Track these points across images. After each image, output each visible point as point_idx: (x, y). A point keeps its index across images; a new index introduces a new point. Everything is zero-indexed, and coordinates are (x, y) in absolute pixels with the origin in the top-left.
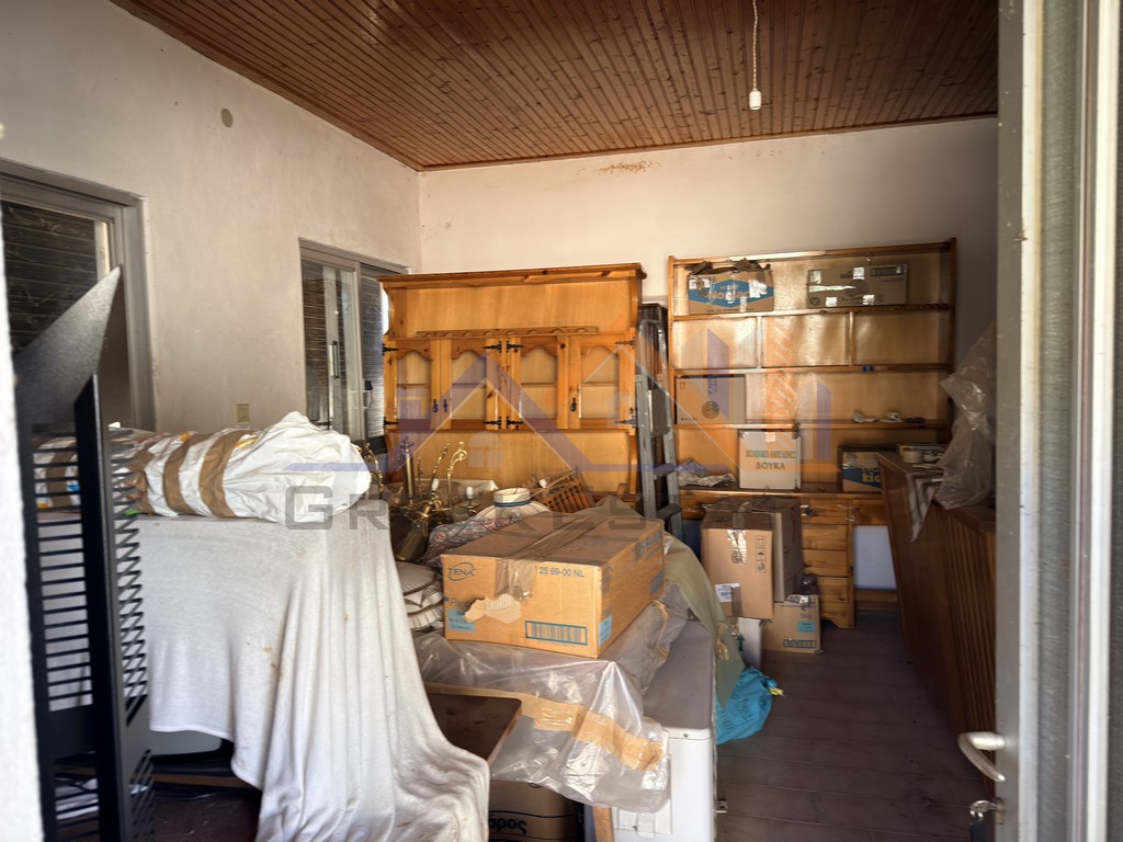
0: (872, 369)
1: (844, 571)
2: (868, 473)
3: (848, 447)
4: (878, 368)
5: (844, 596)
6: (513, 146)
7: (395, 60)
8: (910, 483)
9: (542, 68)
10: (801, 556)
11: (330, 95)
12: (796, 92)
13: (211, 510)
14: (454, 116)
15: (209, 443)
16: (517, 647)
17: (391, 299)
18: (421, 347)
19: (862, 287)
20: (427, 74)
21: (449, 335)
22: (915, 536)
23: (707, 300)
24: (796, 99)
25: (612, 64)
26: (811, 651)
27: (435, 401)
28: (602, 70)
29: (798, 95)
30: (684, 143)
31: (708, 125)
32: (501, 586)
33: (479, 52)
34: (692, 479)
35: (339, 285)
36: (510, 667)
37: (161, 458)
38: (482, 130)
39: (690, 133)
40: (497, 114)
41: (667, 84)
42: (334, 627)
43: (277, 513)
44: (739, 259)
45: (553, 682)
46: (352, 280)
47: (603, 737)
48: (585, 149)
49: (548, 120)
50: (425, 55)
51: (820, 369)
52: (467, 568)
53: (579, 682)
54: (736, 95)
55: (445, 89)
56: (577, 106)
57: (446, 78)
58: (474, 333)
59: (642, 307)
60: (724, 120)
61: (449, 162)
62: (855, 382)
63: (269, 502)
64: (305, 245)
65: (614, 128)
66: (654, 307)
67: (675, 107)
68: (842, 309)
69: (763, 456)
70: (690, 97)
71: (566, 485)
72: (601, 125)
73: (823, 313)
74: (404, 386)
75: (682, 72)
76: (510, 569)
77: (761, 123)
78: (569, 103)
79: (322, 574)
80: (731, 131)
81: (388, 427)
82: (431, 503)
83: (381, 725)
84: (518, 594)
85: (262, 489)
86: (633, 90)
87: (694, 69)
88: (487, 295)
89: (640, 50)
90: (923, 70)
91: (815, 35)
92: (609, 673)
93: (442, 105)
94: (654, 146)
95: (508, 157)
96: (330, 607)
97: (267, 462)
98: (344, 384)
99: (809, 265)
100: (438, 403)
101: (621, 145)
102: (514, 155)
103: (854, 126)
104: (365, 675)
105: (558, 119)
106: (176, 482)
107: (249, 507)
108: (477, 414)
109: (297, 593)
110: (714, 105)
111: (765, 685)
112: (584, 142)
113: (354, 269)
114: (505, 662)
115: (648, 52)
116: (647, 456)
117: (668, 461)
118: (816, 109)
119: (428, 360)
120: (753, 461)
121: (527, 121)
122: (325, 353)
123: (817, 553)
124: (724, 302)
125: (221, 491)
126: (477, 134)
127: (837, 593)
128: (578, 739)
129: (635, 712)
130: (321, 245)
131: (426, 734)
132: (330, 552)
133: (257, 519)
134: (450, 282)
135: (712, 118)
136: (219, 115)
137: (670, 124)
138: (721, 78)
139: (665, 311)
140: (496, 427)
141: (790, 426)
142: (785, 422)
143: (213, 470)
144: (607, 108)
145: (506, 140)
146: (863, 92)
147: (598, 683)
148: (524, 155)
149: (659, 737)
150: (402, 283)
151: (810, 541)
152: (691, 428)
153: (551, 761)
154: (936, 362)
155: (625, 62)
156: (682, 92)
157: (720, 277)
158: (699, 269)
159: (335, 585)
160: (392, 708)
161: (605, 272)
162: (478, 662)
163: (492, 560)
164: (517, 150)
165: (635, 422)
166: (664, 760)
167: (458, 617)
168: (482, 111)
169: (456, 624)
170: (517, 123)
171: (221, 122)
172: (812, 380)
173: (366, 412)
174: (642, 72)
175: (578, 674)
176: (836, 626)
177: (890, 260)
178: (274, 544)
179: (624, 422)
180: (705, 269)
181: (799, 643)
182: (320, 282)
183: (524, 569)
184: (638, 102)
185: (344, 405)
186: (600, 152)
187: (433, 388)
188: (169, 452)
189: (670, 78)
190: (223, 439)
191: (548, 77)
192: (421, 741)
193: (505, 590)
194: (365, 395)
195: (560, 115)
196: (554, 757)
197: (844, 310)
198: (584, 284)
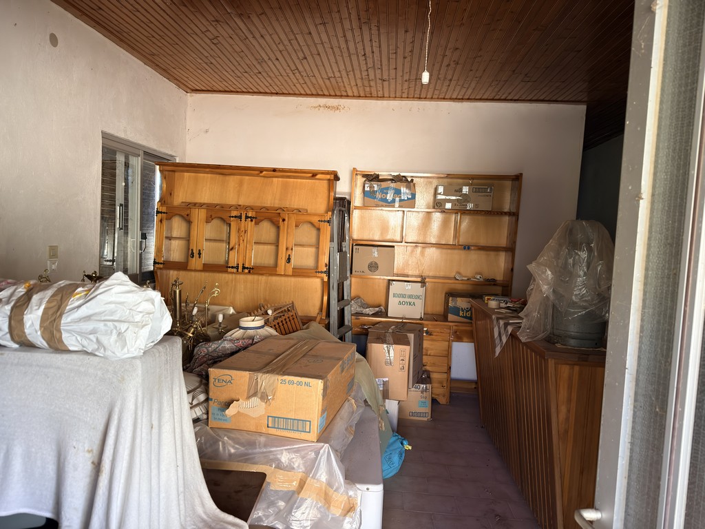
0: (469, 249)
1: (445, 369)
2: (463, 311)
3: (451, 294)
4: (472, 248)
5: (445, 385)
6: (256, 85)
7: (183, 17)
8: (495, 322)
9: (283, 37)
10: (422, 359)
11: (132, 34)
12: (439, 74)
13: (48, 344)
14: (218, 59)
15: (50, 293)
16: (261, 434)
17: (164, 177)
18: (185, 213)
19: (466, 198)
20: (204, 29)
21: (204, 206)
22: (497, 354)
23: (375, 198)
24: (439, 78)
25: (330, 41)
26: (425, 419)
27: (192, 250)
28: (322, 43)
29: (440, 76)
30: (366, 97)
31: (383, 87)
32: (252, 392)
33: (243, 21)
34: (359, 310)
35: (127, 165)
36: (256, 448)
37: (8, 303)
38: (236, 71)
39: (371, 91)
40: (248, 62)
41: (362, 58)
42: (144, 435)
43: (105, 350)
44: (396, 174)
45: (285, 458)
46: (137, 163)
47: (317, 494)
48: (303, 92)
49: (282, 71)
50: (204, 16)
51: (438, 245)
52: (228, 378)
53: (303, 458)
54: (403, 71)
55: (215, 41)
56: (302, 65)
57: (216, 34)
58: (222, 206)
59: (336, 199)
60: (393, 86)
61: (210, 89)
62: (458, 255)
63: (98, 341)
64: (105, 136)
65: (324, 81)
66: (343, 199)
67: (365, 73)
68: (454, 211)
69: (403, 297)
70: (375, 69)
71: (286, 314)
72: (316, 79)
73: (443, 212)
74: (169, 238)
75: (373, 52)
76: (259, 380)
77: (415, 91)
78: (297, 62)
79: (137, 396)
80: (395, 93)
81: (157, 265)
82: (194, 326)
83: (174, 503)
84: (264, 397)
85: (93, 332)
86: (340, 59)
87: (380, 51)
88: (232, 181)
89: (349, 35)
90: (514, 71)
91: (457, 40)
92: (324, 451)
93: (211, 52)
94: (347, 96)
95: (251, 91)
96: (142, 419)
97: (97, 310)
98: (126, 233)
99: (435, 182)
100: (194, 252)
101: (326, 93)
102: (256, 90)
103: (468, 99)
104: (163, 467)
105: (288, 71)
106: (21, 322)
107: (81, 344)
108: (221, 261)
109: (117, 410)
110: (389, 76)
111: (402, 444)
112: (303, 88)
113: (139, 155)
114: (252, 444)
115: (354, 36)
116: (334, 294)
117: (345, 298)
118: (449, 86)
119: (189, 222)
120: (397, 300)
121: (267, 69)
122: (114, 211)
123: (430, 358)
124: (385, 200)
125: (59, 331)
126: (233, 74)
127: (441, 382)
128: (301, 496)
129: (340, 478)
130: (117, 137)
131: (203, 505)
132: (143, 380)
133: (86, 353)
134: (208, 170)
135: (386, 84)
136: (48, 37)
137: (360, 83)
138: (396, 59)
139: (349, 203)
140: (235, 270)
141: (419, 279)
142: (416, 276)
143: (53, 314)
144: (321, 68)
145: (251, 80)
146: (478, 79)
147: (316, 459)
148: (262, 91)
149: (356, 495)
150: (172, 168)
151: (427, 350)
152: (360, 277)
153: (280, 511)
154: (505, 246)
155: (338, 41)
156: (370, 65)
157: (384, 185)
158: (371, 178)
159: (145, 404)
160: (181, 489)
161: (314, 174)
162: (233, 444)
163: (247, 374)
164: (258, 87)
165: (328, 273)
166: (358, 510)
167: (219, 413)
168: (238, 59)
169: (217, 417)
170: (260, 70)
171: (49, 42)
172: (432, 253)
173: (141, 255)
174: (348, 49)
175: (303, 453)
176: (439, 403)
177: (485, 183)
178: (99, 373)
179: (322, 272)
180: (375, 178)
181: (419, 414)
182: (114, 161)
183: (269, 381)
184: (342, 67)
185: (125, 247)
186: (312, 95)
187: (191, 241)
188: (15, 298)
189: (365, 55)
190: (60, 290)
191: (286, 42)
192: (200, 511)
193: (255, 394)
194: (141, 243)
195: (290, 69)
196: (282, 508)
197: (456, 211)
198: (299, 180)
